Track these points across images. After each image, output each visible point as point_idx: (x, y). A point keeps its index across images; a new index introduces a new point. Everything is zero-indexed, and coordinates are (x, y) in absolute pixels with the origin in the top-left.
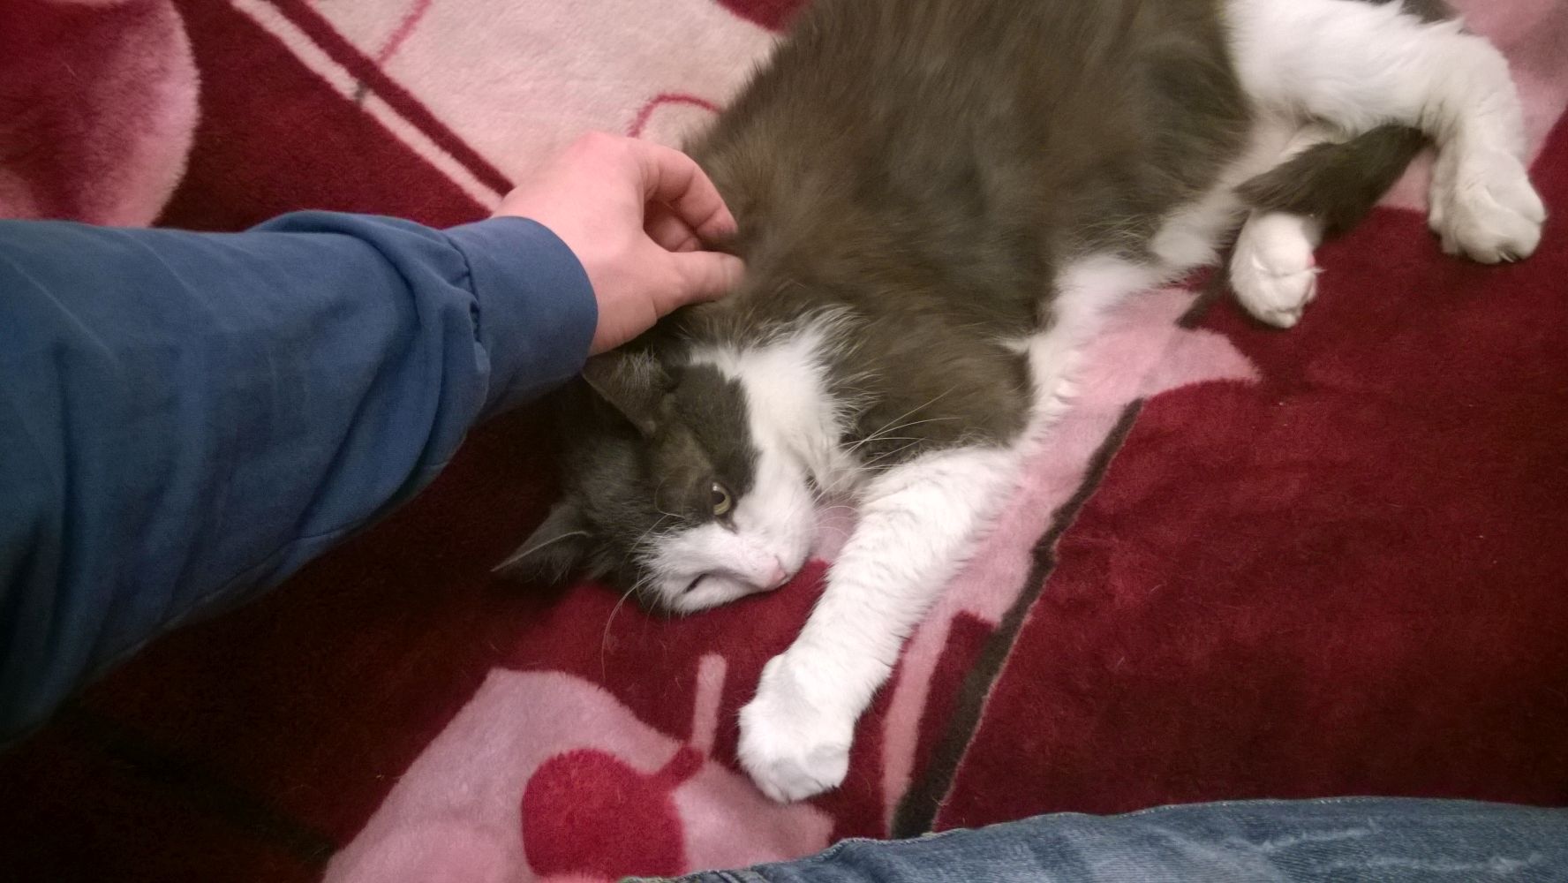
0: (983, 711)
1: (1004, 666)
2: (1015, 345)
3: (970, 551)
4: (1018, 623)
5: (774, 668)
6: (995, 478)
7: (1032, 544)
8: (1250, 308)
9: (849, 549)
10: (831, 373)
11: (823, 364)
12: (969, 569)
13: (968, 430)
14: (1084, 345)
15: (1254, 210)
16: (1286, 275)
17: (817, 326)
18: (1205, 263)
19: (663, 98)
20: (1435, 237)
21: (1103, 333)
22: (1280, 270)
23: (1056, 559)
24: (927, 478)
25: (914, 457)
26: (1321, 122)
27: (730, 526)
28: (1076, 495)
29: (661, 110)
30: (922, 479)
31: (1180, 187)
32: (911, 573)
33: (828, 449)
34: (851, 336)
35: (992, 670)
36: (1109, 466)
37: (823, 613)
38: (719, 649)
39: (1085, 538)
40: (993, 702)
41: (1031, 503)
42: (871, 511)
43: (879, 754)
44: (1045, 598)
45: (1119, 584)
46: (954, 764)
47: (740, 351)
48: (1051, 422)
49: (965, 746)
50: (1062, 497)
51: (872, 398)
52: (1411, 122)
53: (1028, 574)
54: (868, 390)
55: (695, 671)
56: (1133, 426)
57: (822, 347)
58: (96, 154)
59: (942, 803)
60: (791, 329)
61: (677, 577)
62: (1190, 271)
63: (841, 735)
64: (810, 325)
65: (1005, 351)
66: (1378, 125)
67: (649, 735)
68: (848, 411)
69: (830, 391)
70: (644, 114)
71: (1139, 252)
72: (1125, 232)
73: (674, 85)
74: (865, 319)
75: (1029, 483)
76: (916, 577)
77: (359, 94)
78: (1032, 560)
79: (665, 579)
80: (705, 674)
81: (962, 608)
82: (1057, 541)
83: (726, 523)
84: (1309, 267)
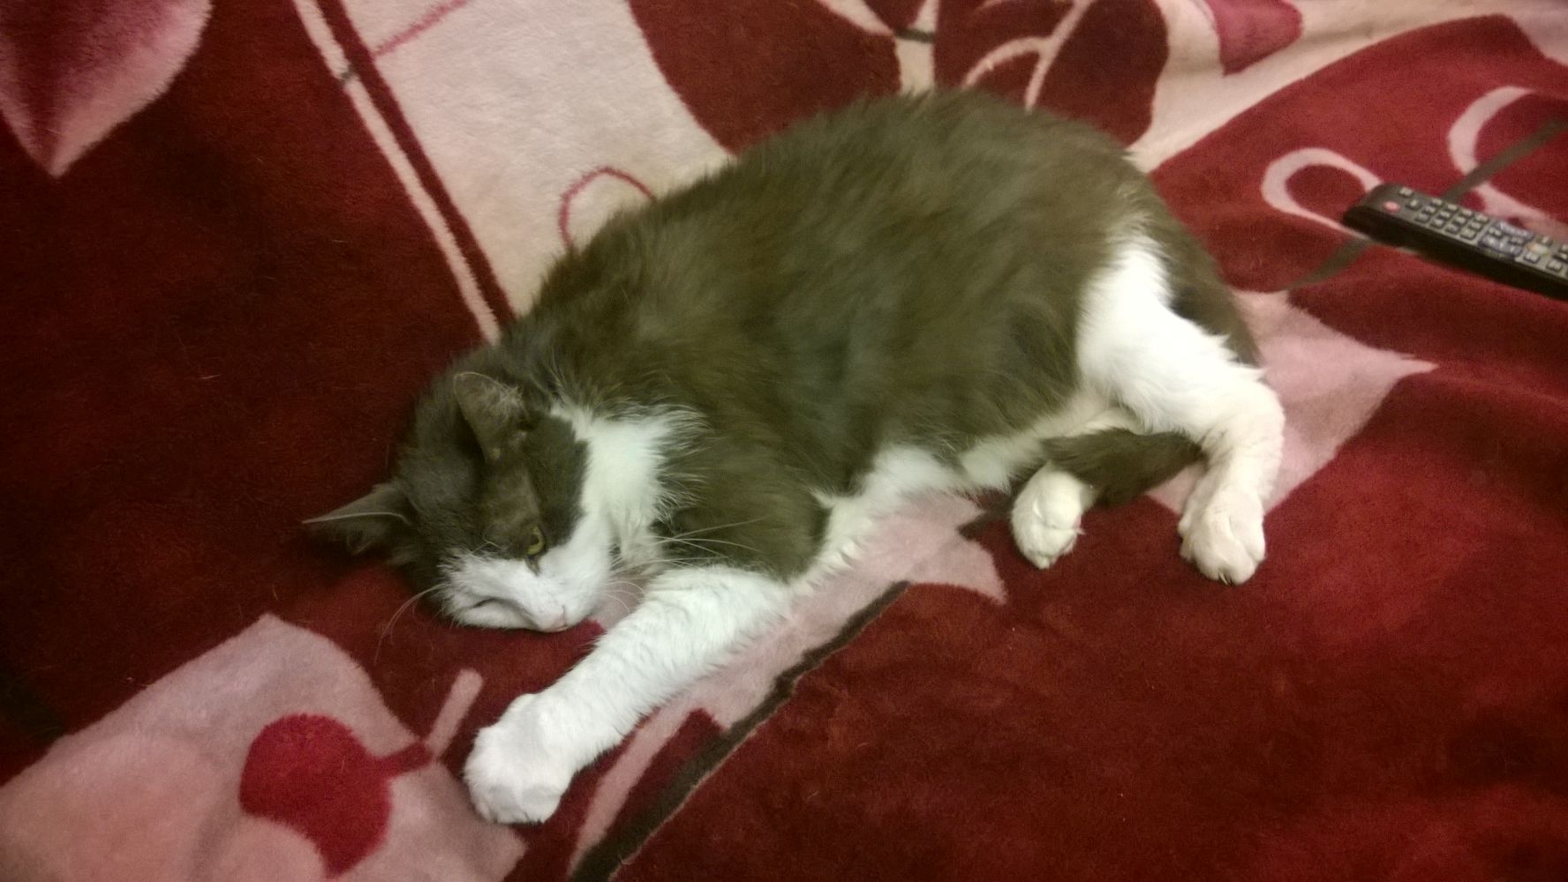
0: (688, 797)
1: (719, 765)
2: (824, 499)
3: (724, 659)
4: (744, 735)
5: (524, 703)
6: (766, 605)
7: (779, 672)
8: (1018, 542)
9: (624, 625)
10: (666, 465)
11: (663, 455)
12: (719, 675)
13: (760, 559)
14: (880, 518)
15: (1049, 463)
16: (1054, 527)
17: (671, 418)
18: (999, 489)
19: (608, 170)
20: (1178, 539)
21: (898, 513)
22: (1051, 522)
23: (793, 692)
24: (711, 587)
25: (708, 565)
26: (1129, 412)
27: (534, 566)
28: (829, 644)
29: (605, 179)
30: (706, 586)
31: (1001, 420)
32: (668, 662)
33: (639, 526)
34: (695, 440)
35: (709, 766)
36: (863, 629)
37: (582, 672)
38: (480, 669)
39: (822, 683)
40: (699, 793)
41: (790, 638)
42: (654, 599)
43: (587, 804)
44: (774, 722)
45: (835, 731)
46: (647, 834)
47: (594, 417)
48: (829, 574)
49: (662, 821)
50: (816, 642)
51: (692, 499)
52: (1195, 436)
53: (766, 696)
54: (692, 491)
55: (453, 680)
56: (894, 603)
57: (666, 439)
58: (90, 47)
59: (625, 862)
60: (646, 413)
61: (470, 594)
62: (984, 490)
63: (558, 780)
64: (663, 416)
65: (814, 501)
66: (1171, 430)
67: (388, 721)
68: (669, 502)
69: (660, 478)
70: (588, 178)
71: (950, 460)
72: (944, 441)
73: (622, 162)
74: (712, 431)
75: (794, 620)
76: (671, 667)
77: (345, 76)
78: (774, 686)
79: (459, 591)
80: (461, 686)
81: (702, 706)
82: (800, 677)
83: (531, 564)
84: (1074, 527)
